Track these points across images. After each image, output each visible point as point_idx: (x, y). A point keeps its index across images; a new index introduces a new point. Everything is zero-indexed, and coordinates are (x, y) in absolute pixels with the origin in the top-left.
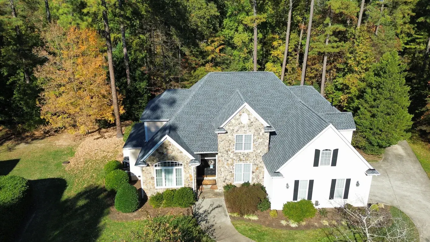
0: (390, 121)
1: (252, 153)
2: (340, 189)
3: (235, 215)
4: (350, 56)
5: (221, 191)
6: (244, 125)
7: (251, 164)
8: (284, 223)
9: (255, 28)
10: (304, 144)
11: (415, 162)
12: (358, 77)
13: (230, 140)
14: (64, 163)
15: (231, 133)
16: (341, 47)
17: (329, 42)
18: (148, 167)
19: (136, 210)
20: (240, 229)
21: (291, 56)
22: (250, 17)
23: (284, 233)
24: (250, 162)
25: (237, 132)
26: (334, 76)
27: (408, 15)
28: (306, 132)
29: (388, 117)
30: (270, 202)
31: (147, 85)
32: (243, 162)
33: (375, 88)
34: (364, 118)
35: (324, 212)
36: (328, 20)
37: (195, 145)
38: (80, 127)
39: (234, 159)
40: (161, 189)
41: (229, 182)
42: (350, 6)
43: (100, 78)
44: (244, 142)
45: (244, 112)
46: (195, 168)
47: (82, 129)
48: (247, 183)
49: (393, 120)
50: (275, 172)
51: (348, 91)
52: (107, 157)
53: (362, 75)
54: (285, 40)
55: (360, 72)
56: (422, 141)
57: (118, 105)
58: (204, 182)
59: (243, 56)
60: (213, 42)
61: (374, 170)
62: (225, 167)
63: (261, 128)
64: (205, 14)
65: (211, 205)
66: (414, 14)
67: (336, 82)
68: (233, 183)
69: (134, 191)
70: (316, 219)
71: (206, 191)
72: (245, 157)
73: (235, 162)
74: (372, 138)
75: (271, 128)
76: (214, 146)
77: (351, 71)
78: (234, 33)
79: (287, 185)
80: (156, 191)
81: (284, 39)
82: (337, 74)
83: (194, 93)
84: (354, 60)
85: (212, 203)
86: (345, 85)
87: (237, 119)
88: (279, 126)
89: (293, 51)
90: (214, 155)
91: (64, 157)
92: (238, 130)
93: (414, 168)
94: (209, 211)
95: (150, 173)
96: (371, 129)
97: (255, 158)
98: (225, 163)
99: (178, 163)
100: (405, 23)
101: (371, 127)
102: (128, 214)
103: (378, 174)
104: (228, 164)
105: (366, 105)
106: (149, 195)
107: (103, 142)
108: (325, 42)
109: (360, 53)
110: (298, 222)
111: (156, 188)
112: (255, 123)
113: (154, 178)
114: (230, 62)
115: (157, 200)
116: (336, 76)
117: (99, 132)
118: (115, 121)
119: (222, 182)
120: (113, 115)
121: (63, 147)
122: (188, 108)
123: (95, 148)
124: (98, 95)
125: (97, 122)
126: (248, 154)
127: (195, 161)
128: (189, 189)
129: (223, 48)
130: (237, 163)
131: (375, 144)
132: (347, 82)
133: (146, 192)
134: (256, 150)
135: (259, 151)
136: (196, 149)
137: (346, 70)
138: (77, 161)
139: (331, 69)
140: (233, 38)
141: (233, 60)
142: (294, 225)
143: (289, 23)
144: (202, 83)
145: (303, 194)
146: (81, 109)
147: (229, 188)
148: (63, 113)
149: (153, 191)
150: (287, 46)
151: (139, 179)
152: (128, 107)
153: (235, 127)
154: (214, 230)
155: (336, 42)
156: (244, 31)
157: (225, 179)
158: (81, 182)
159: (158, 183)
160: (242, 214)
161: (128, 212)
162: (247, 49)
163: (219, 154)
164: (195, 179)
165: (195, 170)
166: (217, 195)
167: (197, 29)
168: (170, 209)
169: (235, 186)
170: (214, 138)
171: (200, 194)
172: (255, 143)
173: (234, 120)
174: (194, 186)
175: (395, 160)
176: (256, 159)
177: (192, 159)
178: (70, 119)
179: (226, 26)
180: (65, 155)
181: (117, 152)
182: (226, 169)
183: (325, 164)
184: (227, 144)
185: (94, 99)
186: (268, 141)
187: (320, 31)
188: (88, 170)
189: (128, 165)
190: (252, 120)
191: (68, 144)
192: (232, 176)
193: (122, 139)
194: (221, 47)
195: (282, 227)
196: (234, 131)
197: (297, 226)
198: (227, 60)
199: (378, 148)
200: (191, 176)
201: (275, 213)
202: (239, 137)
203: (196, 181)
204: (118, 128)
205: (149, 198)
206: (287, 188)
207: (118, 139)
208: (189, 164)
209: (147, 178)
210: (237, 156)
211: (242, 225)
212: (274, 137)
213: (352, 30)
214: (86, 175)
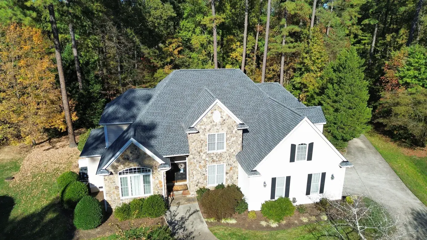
0: (353, 115)
1: (226, 152)
2: (316, 184)
3: (212, 220)
4: (306, 55)
5: (193, 196)
6: (216, 123)
7: (225, 164)
8: (264, 223)
9: (214, 28)
10: (280, 140)
11: (376, 154)
12: (315, 76)
13: (202, 140)
14: (8, 178)
15: (203, 132)
16: (297, 47)
17: (286, 42)
18: (111, 176)
19: (99, 226)
20: (219, 234)
21: (249, 57)
22: (209, 17)
23: (265, 235)
24: (224, 162)
25: (209, 131)
26: (291, 75)
27: (355, 16)
28: (281, 127)
29: (350, 111)
30: (246, 203)
31: (101, 90)
32: (216, 163)
33: (336, 83)
34: (328, 113)
35: (302, 209)
36: (284, 21)
37: (163, 148)
38: (25, 137)
39: (207, 161)
40: (127, 199)
41: (202, 185)
42: (304, 8)
43: (48, 81)
44: (216, 141)
45: (215, 110)
46: (165, 173)
47: (28, 140)
48: (221, 185)
49: (355, 114)
50: (252, 171)
51: (306, 90)
52: (60, 170)
53: (318, 73)
54: (243, 42)
55: (316, 71)
56: (378, 133)
57: (70, 111)
58: (175, 188)
59: (202, 58)
60: (171, 43)
61: (347, 162)
62: (198, 170)
63: (233, 125)
64: (162, 14)
65: (188, 210)
66: (360, 16)
67: (294, 82)
68: (206, 187)
69: (96, 203)
70: (295, 217)
71: (178, 197)
72: (218, 157)
73: (208, 163)
74: (336, 132)
75: (244, 125)
76: (185, 148)
77: (308, 70)
78: (192, 35)
79: (265, 183)
80: (121, 202)
81: (241, 41)
82: (294, 74)
83: (159, 92)
84: (310, 59)
85: (189, 209)
86: (303, 84)
87: (209, 118)
88: (250, 123)
89: (251, 53)
90: (184, 158)
91: (6, 172)
92: (210, 129)
93: (375, 159)
94: (187, 218)
95: (114, 182)
96: (335, 124)
97: (228, 158)
98: (198, 165)
99: (146, 169)
100: (353, 24)
101: (336, 122)
102: (90, 231)
103: (351, 166)
104: (200, 167)
105: (328, 100)
106: (114, 207)
107: (54, 153)
108: (282, 43)
109: (315, 52)
110: (278, 221)
111: (121, 198)
112: (227, 121)
113: (118, 187)
114: (188, 64)
115: (124, 211)
116: (293, 76)
117: (50, 142)
118: (67, 128)
119: (194, 186)
120: (65, 122)
121: (5, 161)
122: (153, 109)
123: (44, 161)
124: (46, 101)
125: (45, 132)
126: (221, 154)
127: (165, 165)
128: (160, 197)
129: (181, 50)
130: (209, 164)
131: (339, 138)
132: (304, 81)
133: (110, 203)
134: (229, 149)
135: (232, 150)
136: (165, 152)
137: (303, 70)
138: (23, 176)
139: (288, 69)
140: (191, 40)
141: (192, 62)
142: (274, 225)
143: (246, 25)
144: (167, 81)
145: (280, 192)
146: (26, 117)
147: (203, 192)
148: (3, 122)
149: (118, 203)
150: (245, 47)
151: (101, 190)
152: (80, 113)
153: (207, 126)
154: (194, 237)
155: (292, 42)
156: (201, 33)
157: (198, 183)
158: (30, 199)
159: (123, 193)
160: (219, 219)
161: (90, 229)
162: (206, 51)
163: (191, 156)
164: (166, 185)
165: (165, 175)
166: (189, 200)
167: (154, 30)
168: (139, 220)
169: (209, 190)
170: (184, 139)
171: (172, 201)
172: (228, 142)
173: (206, 119)
174: (164, 193)
175: (357, 153)
176: (230, 159)
177: (161, 163)
178: (13, 129)
179: (183, 28)
180: (8, 170)
181: (71, 162)
182: (198, 172)
183: (301, 159)
184: (199, 145)
185: (41, 106)
186: (241, 139)
187: (277, 33)
188: (37, 185)
189: (85, 176)
190: (224, 118)
191: (11, 157)
192: (205, 179)
193: (76, 148)
194: (179, 49)
195: (262, 228)
196: (206, 130)
197: (278, 226)
198: (186, 62)
199: (342, 141)
200: (160, 182)
201: (254, 214)
202: (212, 137)
203: (166, 187)
204: (70, 136)
205: (114, 210)
206: (265, 186)
207: (70, 149)
208: (159, 169)
209: (110, 188)
210: (209, 157)
211: (221, 230)
212: (246, 135)
213: (305, 31)
214: (35, 190)
